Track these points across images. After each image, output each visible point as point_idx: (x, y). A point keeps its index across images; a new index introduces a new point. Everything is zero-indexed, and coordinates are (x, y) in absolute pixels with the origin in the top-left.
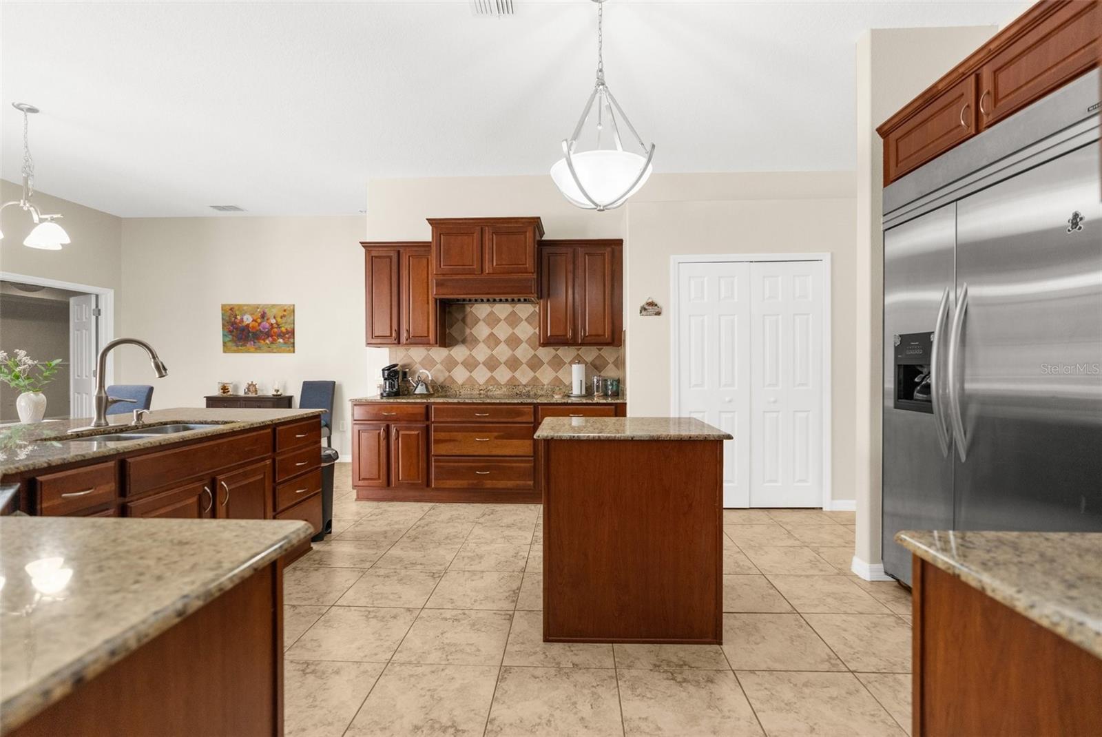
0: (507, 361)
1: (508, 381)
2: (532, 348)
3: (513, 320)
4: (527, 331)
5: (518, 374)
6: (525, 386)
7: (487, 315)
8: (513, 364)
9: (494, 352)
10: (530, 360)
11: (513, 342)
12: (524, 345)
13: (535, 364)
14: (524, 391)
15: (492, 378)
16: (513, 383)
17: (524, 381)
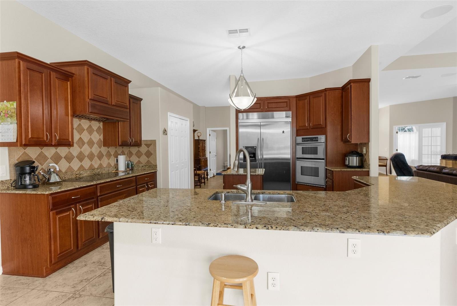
0: (88, 155)
1: (89, 167)
2: (99, 147)
3: (90, 131)
4: (97, 137)
5: (93, 163)
6: (97, 169)
7: (78, 126)
8: (91, 157)
9: (82, 150)
10: (98, 154)
11: (91, 143)
12: (96, 146)
13: (100, 156)
14: (97, 172)
15: (82, 166)
16: (91, 168)
17: (96, 166)
